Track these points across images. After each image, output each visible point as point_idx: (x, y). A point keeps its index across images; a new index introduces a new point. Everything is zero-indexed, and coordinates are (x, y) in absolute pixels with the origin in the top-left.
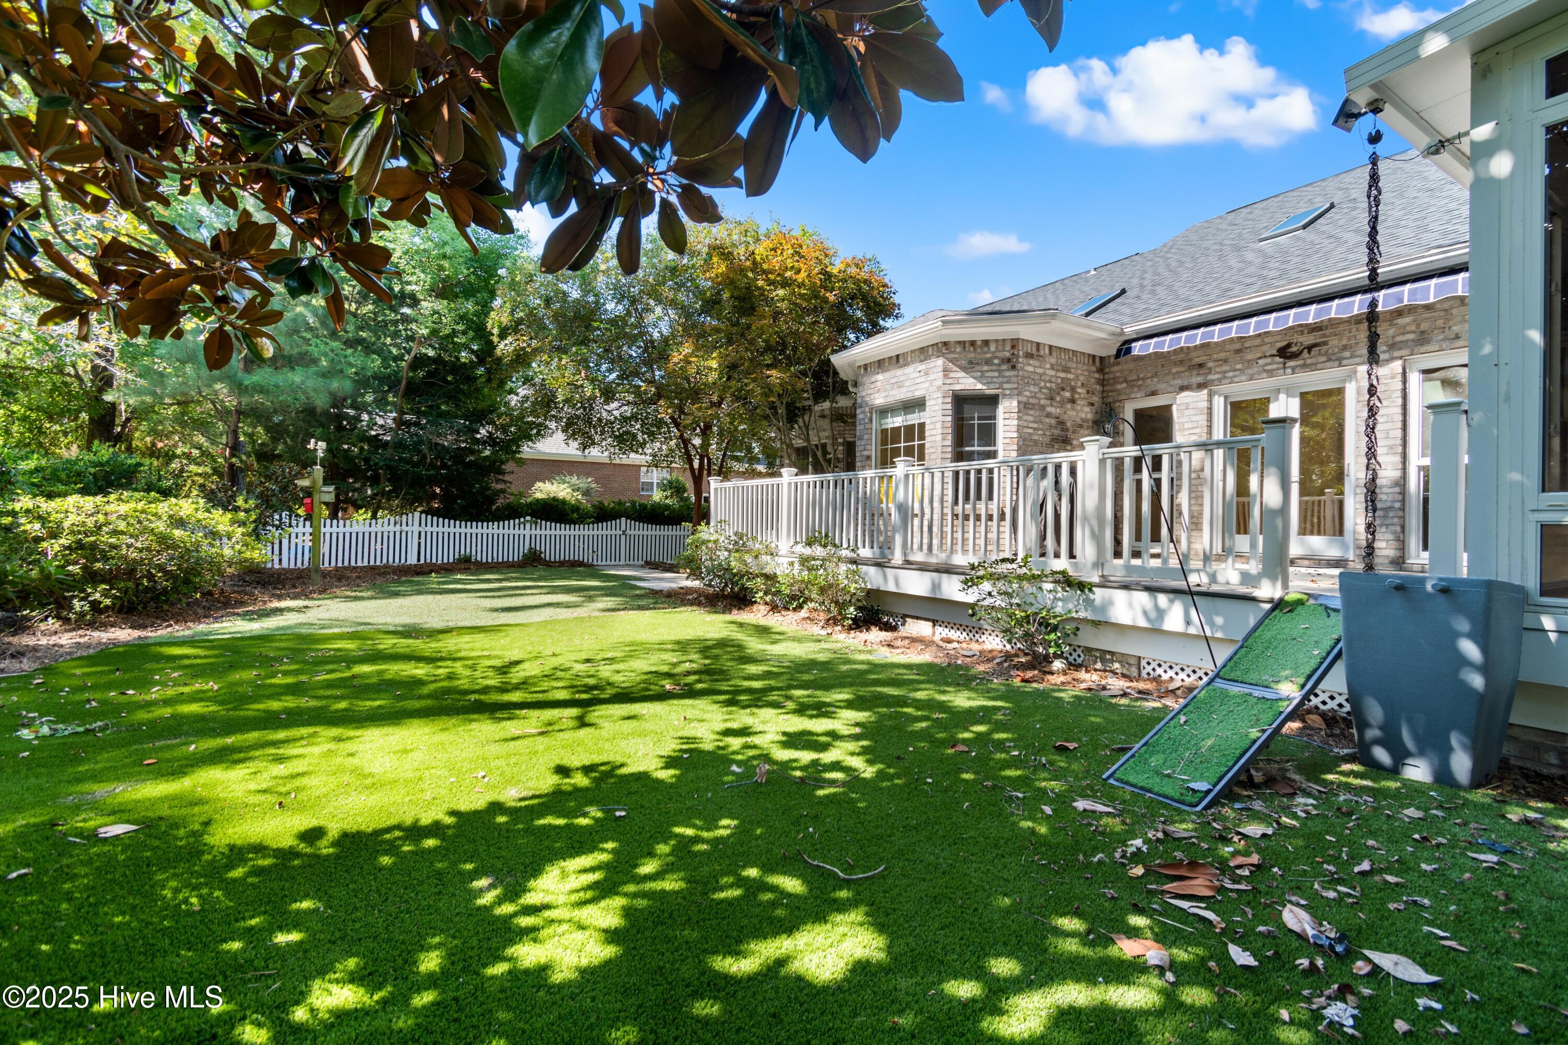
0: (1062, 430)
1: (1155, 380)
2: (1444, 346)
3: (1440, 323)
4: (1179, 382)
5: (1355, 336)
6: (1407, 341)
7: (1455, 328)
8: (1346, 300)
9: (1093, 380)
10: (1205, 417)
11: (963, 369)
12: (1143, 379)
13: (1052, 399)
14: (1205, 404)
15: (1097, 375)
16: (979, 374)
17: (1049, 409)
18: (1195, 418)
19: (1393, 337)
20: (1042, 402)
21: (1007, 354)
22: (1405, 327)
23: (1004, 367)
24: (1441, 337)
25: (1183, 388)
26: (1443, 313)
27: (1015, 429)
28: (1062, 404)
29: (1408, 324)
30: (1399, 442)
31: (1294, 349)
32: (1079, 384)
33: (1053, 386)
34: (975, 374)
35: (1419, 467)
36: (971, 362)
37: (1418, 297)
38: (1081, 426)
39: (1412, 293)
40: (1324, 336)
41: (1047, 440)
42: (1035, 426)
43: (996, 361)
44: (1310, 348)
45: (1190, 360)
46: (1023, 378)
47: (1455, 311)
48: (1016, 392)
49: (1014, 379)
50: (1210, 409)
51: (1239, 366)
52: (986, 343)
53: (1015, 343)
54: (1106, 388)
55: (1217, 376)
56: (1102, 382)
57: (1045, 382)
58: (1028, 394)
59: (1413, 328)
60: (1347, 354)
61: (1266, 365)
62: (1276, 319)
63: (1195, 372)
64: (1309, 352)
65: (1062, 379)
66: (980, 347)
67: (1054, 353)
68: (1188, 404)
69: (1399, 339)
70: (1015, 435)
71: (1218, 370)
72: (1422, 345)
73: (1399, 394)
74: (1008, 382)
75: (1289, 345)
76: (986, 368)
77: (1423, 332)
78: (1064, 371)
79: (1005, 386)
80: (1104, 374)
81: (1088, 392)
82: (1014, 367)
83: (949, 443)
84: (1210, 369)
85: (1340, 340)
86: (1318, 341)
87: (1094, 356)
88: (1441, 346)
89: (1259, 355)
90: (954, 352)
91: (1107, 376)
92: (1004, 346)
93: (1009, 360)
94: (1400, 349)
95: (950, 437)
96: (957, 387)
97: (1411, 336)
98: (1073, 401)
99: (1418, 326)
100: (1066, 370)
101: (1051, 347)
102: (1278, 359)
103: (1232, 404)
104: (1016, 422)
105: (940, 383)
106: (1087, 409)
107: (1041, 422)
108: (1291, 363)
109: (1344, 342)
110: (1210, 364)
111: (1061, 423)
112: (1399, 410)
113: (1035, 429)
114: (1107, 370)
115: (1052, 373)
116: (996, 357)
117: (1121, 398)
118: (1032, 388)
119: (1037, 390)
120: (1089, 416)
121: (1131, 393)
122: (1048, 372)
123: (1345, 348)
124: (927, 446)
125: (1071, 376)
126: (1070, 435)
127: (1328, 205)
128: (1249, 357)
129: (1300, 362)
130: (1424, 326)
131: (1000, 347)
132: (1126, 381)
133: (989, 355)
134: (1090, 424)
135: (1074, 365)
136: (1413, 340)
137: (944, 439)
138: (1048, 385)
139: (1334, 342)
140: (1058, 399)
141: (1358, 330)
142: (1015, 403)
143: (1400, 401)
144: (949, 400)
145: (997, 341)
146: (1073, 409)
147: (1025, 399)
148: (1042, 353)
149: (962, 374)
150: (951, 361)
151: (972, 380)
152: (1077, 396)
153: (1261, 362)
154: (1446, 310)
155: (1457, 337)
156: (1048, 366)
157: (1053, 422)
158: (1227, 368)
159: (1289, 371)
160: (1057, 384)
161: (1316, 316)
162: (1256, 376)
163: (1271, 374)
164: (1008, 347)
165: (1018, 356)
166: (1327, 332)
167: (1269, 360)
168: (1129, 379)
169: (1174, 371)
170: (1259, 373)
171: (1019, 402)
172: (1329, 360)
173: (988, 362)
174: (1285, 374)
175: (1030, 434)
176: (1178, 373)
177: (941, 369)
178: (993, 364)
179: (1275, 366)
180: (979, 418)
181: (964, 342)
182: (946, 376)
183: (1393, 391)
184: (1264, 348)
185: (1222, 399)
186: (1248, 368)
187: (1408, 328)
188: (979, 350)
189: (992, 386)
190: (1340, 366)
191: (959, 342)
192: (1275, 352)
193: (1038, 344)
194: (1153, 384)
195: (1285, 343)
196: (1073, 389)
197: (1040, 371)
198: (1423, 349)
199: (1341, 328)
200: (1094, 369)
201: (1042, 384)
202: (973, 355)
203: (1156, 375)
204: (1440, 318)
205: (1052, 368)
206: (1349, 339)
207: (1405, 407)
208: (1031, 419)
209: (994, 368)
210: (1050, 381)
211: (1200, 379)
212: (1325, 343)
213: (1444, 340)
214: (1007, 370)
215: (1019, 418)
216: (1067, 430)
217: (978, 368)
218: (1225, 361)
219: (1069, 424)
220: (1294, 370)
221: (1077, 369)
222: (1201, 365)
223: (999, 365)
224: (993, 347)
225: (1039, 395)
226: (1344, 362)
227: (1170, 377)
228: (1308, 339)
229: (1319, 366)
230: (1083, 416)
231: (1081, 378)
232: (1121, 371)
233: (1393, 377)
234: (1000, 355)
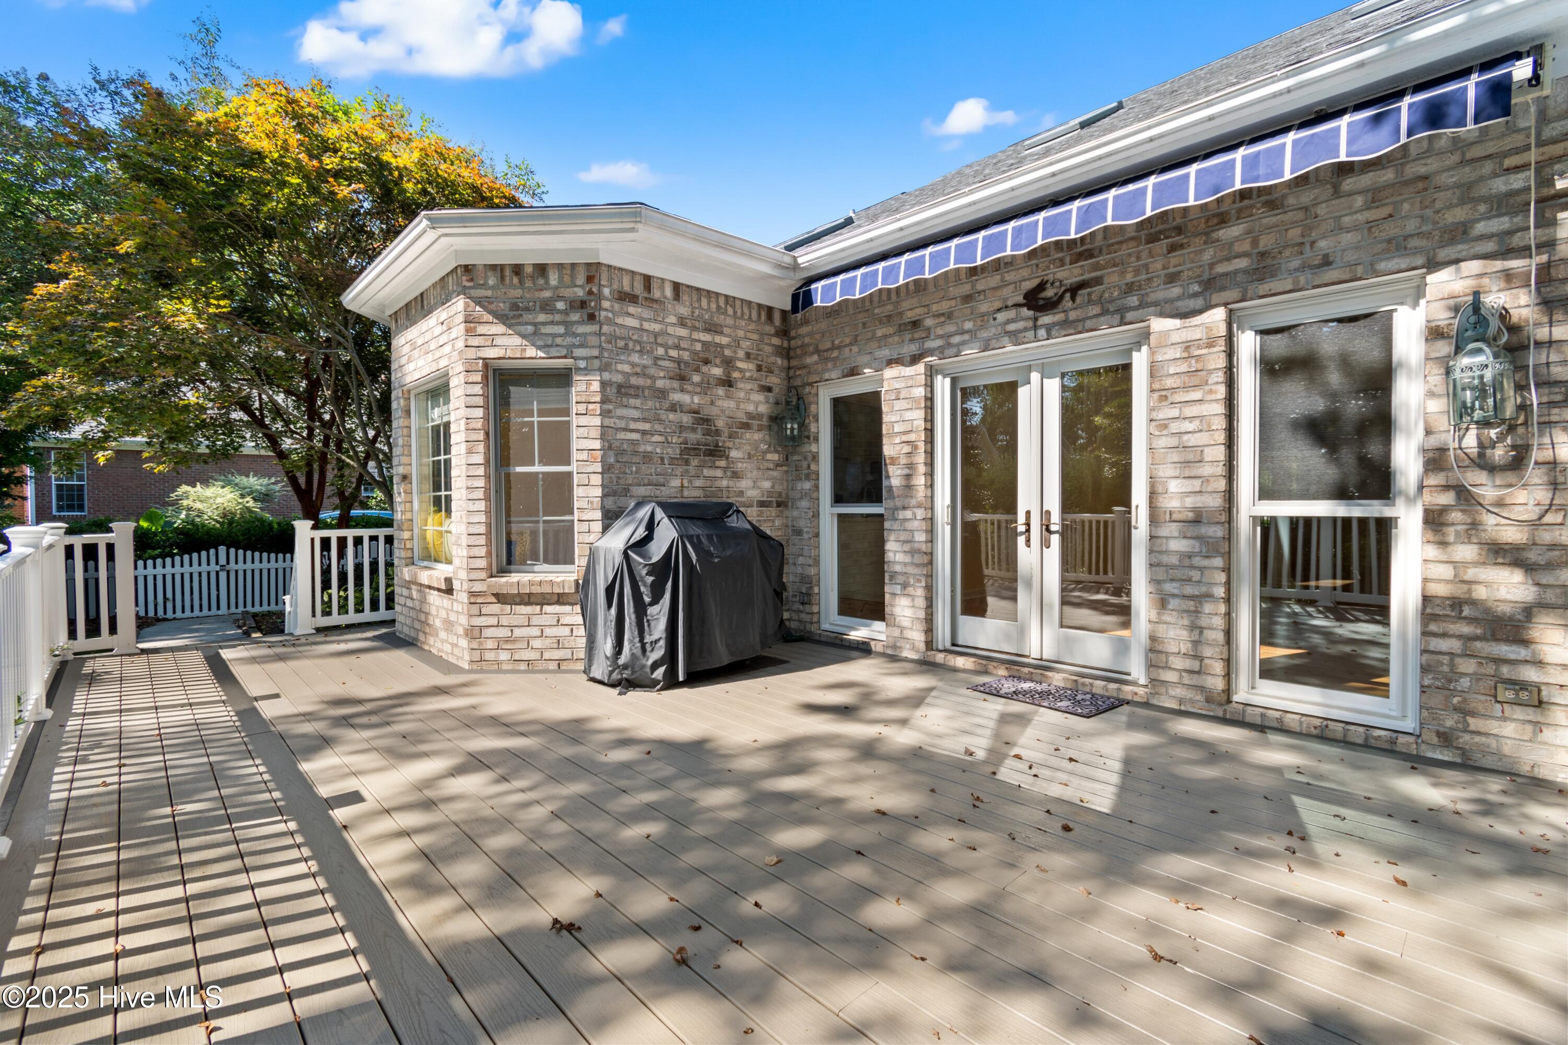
0: (707, 433)
1: (855, 349)
2: (1302, 280)
3: (1294, 234)
4: (885, 353)
5: (1146, 266)
6: (1236, 272)
7: (1322, 244)
8: (1131, 187)
9: (768, 349)
10: (921, 414)
11: (502, 318)
12: (839, 348)
13: (682, 378)
14: (920, 392)
15: (776, 341)
16: (530, 329)
17: (676, 397)
18: (909, 415)
19: (1212, 266)
20: (660, 384)
21: (580, 293)
22: (1231, 244)
23: (575, 317)
24: (1296, 263)
25: (890, 362)
26: (1300, 215)
27: (596, 433)
28: (705, 387)
29: (1237, 239)
30: (1220, 470)
31: (1049, 293)
32: (741, 354)
33: (686, 356)
34: (522, 329)
35: (1254, 518)
36: (515, 307)
37: (1262, 171)
38: (746, 426)
39: (1250, 163)
40: (1096, 267)
41: (673, 451)
42: (647, 426)
43: (560, 305)
44: (1074, 290)
45: (901, 314)
46: (612, 339)
47: (1322, 210)
48: (597, 363)
49: (594, 340)
50: (930, 400)
51: (968, 325)
52: (542, 269)
53: (593, 271)
54: (794, 363)
55: (938, 343)
56: (786, 353)
57: (666, 347)
58: (626, 368)
59: (1246, 246)
60: (1133, 300)
61: (1008, 322)
62: (1017, 231)
63: (908, 336)
64: (1073, 299)
65: (704, 343)
66: (532, 277)
67: (685, 298)
68: (898, 390)
69: (1221, 269)
70: (597, 444)
71: (940, 331)
72: (1261, 280)
73: (1220, 376)
74: (582, 346)
75: (1041, 287)
76: (542, 317)
77: (1263, 255)
78: (707, 330)
79: (578, 352)
80: (789, 340)
81: (759, 368)
82: (592, 317)
83: (480, 459)
84: (928, 330)
85: (1122, 273)
86: (1087, 276)
87: (770, 310)
88: (1295, 281)
89: (998, 305)
90: (484, 286)
91: (793, 343)
92: (573, 277)
93: (583, 304)
94: (1223, 289)
95: (481, 448)
96: (492, 353)
97: (1242, 263)
98: (728, 383)
99: (1255, 242)
100: (713, 328)
101: (676, 286)
102: (1025, 312)
103: (963, 390)
104: (597, 421)
105: (460, 344)
106: (759, 397)
107: (659, 420)
108: (1046, 319)
109: (1129, 278)
110: (929, 322)
111: (703, 421)
112: (1220, 409)
113: (644, 433)
114: (793, 333)
115: (683, 332)
116: (560, 298)
117: (812, 379)
118: (635, 358)
119: (646, 360)
120: (763, 409)
121: (825, 370)
122: (670, 330)
123: (1130, 289)
124: (454, 462)
125: (724, 340)
126: (723, 440)
127: (1115, 104)
128: (984, 308)
129: (1059, 317)
130: (1266, 242)
131: (567, 279)
132: (817, 351)
133: (547, 294)
134: (765, 422)
135: (729, 321)
136: (1245, 271)
137: (470, 452)
138: (673, 353)
139: (1112, 278)
140: (696, 378)
141: (1151, 255)
142: (596, 386)
143: (1221, 391)
144: (478, 377)
145: (560, 266)
146: (728, 397)
147: (618, 378)
148: (656, 294)
149: (500, 329)
150: (479, 303)
151: (517, 340)
152: (736, 375)
153: (1001, 317)
154: (1306, 209)
155: (1326, 262)
156: (672, 319)
157: (686, 419)
158: (951, 328)
159: (1042, 333)
160: (694, 353)
161: (1083, 222)
162: (993, 343)
163: (1015, 337)
164: (581, 280)
165: (600, 297)
166: (1101, 259)
167: (1012, 314)
168: (821, 347)
169: (879, 333)
170: (997, 337)
171: (603, 384)
172: (1105, 312)
173: (546, 306)
174: (1036, 339)
175: (633, 443)
176: (885, 337)
177: (460, 318)
178: (554, 311)
179: (1020, 325)
180: (541, 413)
181: (502, 267)
182: (470, 332)
183: (1210, 372)
184: (1006, 292)
185: (948, 381)
186: (982, 327)
187: (1238, 248)
188: (528, 284)
189: (554, 352)
190: (1122, 323)
191: (493, 267)
192: (1020, 299)
193: (647, 280)
194: (852, 355)
195: (1036, 282)
196: (728, 363)
197: (656, 327)
198: (1263, 288)
199: (1124, 251)
200: (770, 329)
201: (660, 351)
202: (518, 293)
203: (855, 341)
204: (1294, 224)
205: (682, 322)
206: (1137, 272)
207: (1230, 402)
208: (636, 414)
209: (558, 317)
210: (677, 347)
211: (913, 348)
212: (1098, 281)
213: (1302, 268)
214: (581, 322)
215: (605, 414)
216: (718, 432)
217: (528, 317)
218: (949, 316)
219: (720, 424)
220: (1049, 328)
221: (735, 327)
222: (915, 324)
223: (565, 312)
224: (553, 279)
225: (652, 371)
226: (1129, 316)
227: (874, 344)
228: (1070, 274)
229: (1089, 324)
230: (751, 408)
231: (745, 344)
232: (811, 334)
233: (1210, 345)
234: (568, 293)
